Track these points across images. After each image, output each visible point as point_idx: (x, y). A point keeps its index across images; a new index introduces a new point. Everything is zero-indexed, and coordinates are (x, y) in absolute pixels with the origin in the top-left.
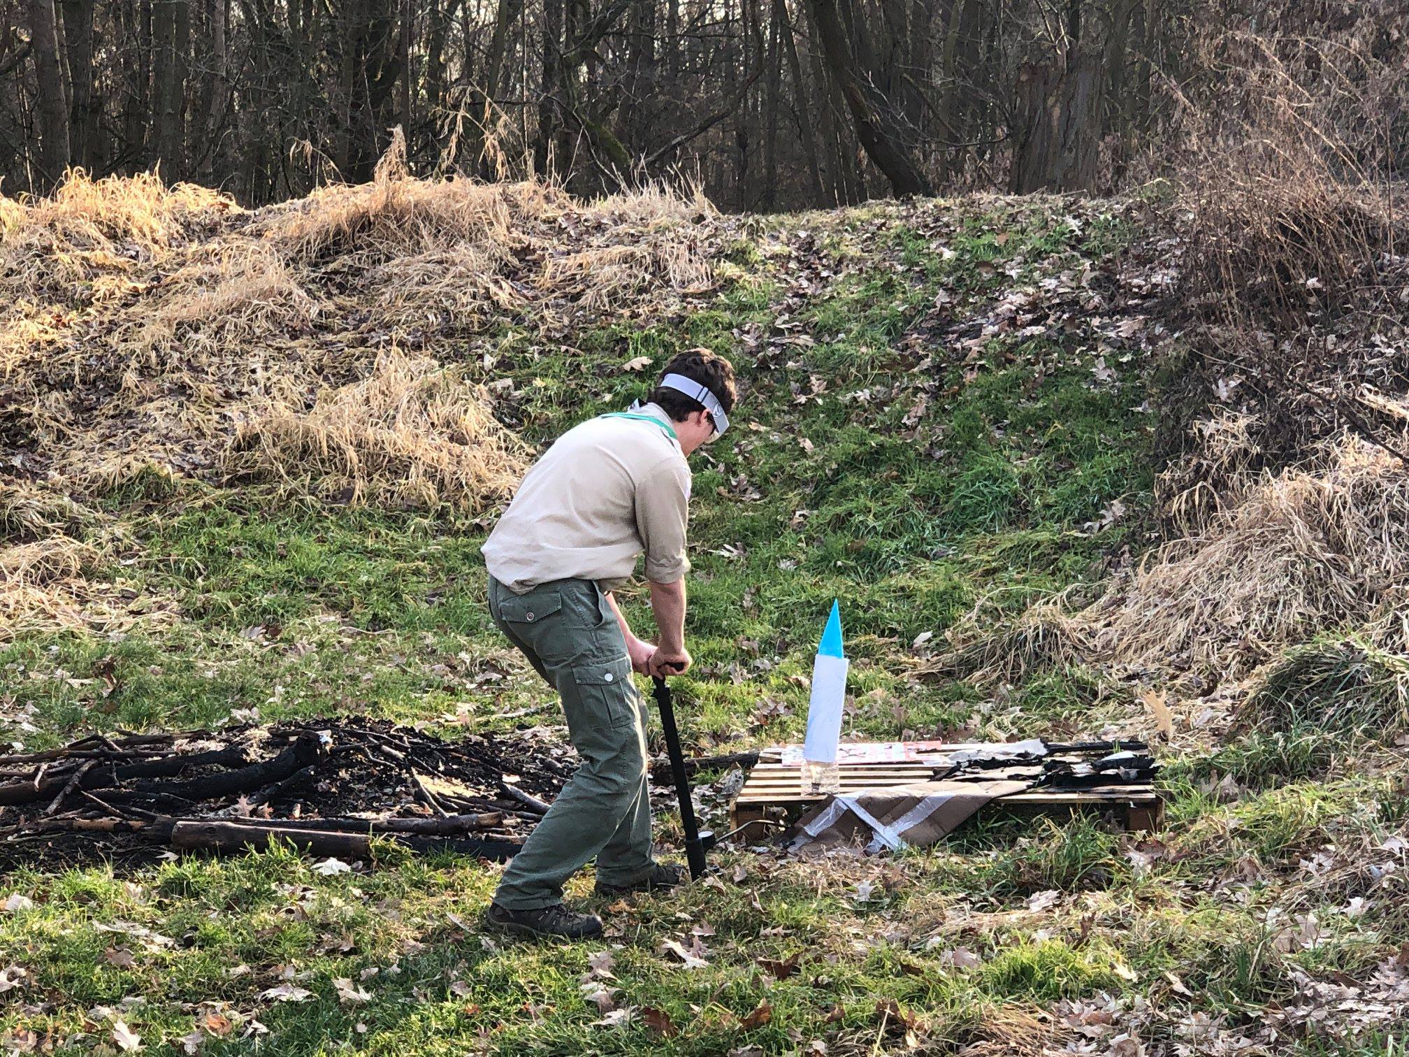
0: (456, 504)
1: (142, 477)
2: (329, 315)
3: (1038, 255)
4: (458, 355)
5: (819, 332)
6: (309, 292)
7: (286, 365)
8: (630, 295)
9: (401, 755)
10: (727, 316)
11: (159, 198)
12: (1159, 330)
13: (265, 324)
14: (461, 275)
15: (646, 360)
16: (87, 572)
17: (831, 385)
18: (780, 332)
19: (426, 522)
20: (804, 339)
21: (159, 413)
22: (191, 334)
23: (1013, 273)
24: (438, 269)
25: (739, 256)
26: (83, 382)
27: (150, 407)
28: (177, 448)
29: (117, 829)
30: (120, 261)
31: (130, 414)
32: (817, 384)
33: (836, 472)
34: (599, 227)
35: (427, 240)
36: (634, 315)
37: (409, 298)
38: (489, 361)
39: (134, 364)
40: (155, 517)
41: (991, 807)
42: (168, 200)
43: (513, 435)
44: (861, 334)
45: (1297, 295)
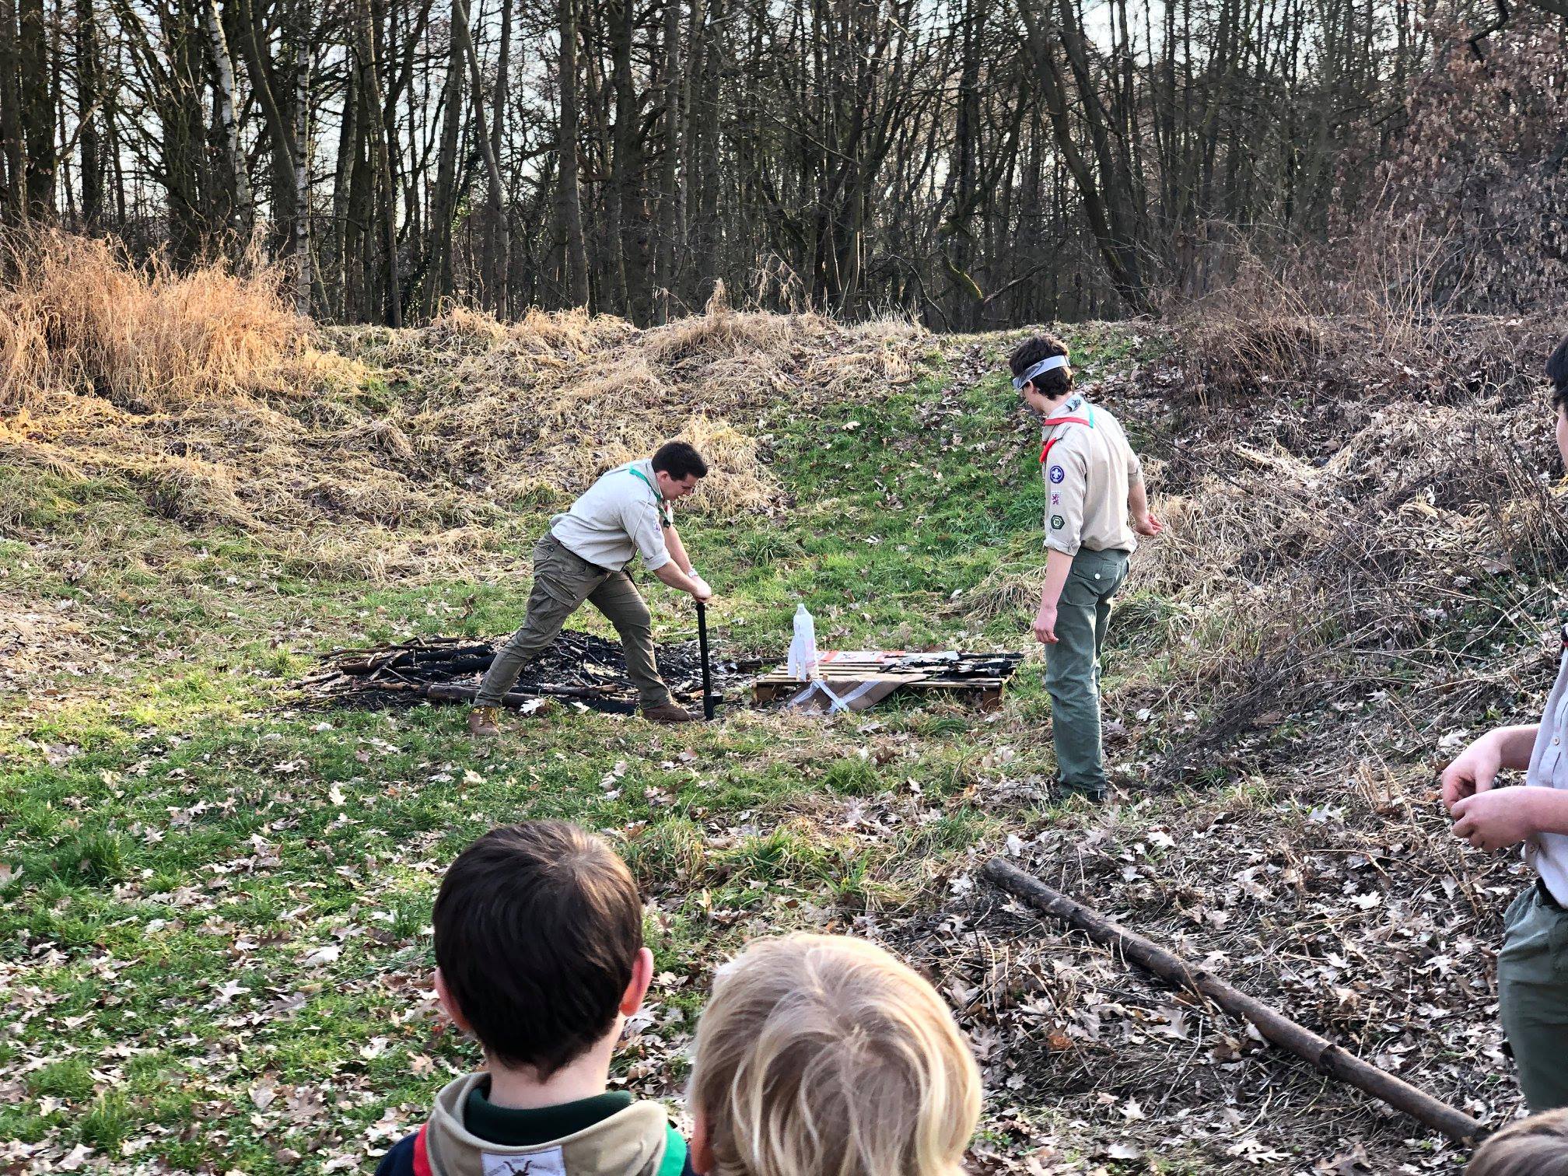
0: (720, 510)
1: (538, 490)
2: (672, 394)
3: (1109, 360)
4: (744, 420)
5: (966, 407)
6: (663, 381)
7: (640, 425)
8: (858, 383)
9: (580, 652)
10: (913, 397)
11: (587, 323)
12: (1166, 408)
13: (630, 399)
14: (755, 371)
15: (856, 424)
16: (488, 547)
17: (965, 440)
18: (943, 407)
19: (698, 520)
20: (957, 412)
21: (557, 454)
22: (585, 406)
23: (1091, 372)
24: (742, 366)
25: (930, 361)
26: (518, 434)
27: (553, 449)
28: (564, 474)
29: (404, 689)
30: (556, 361)
31: (541, 453)
32: (956, 439)
33: (950, 493)
34: (851, 341)
35: (738, 349)
36: (857, 396)
37: (722, 384)
38: (762, 423)
39: (548, 423)
40: (539, 515)
41: (902, 688)
42: (592, 324)
43: (764, 468)
44: (990, 409)
45: (1255, 386)
